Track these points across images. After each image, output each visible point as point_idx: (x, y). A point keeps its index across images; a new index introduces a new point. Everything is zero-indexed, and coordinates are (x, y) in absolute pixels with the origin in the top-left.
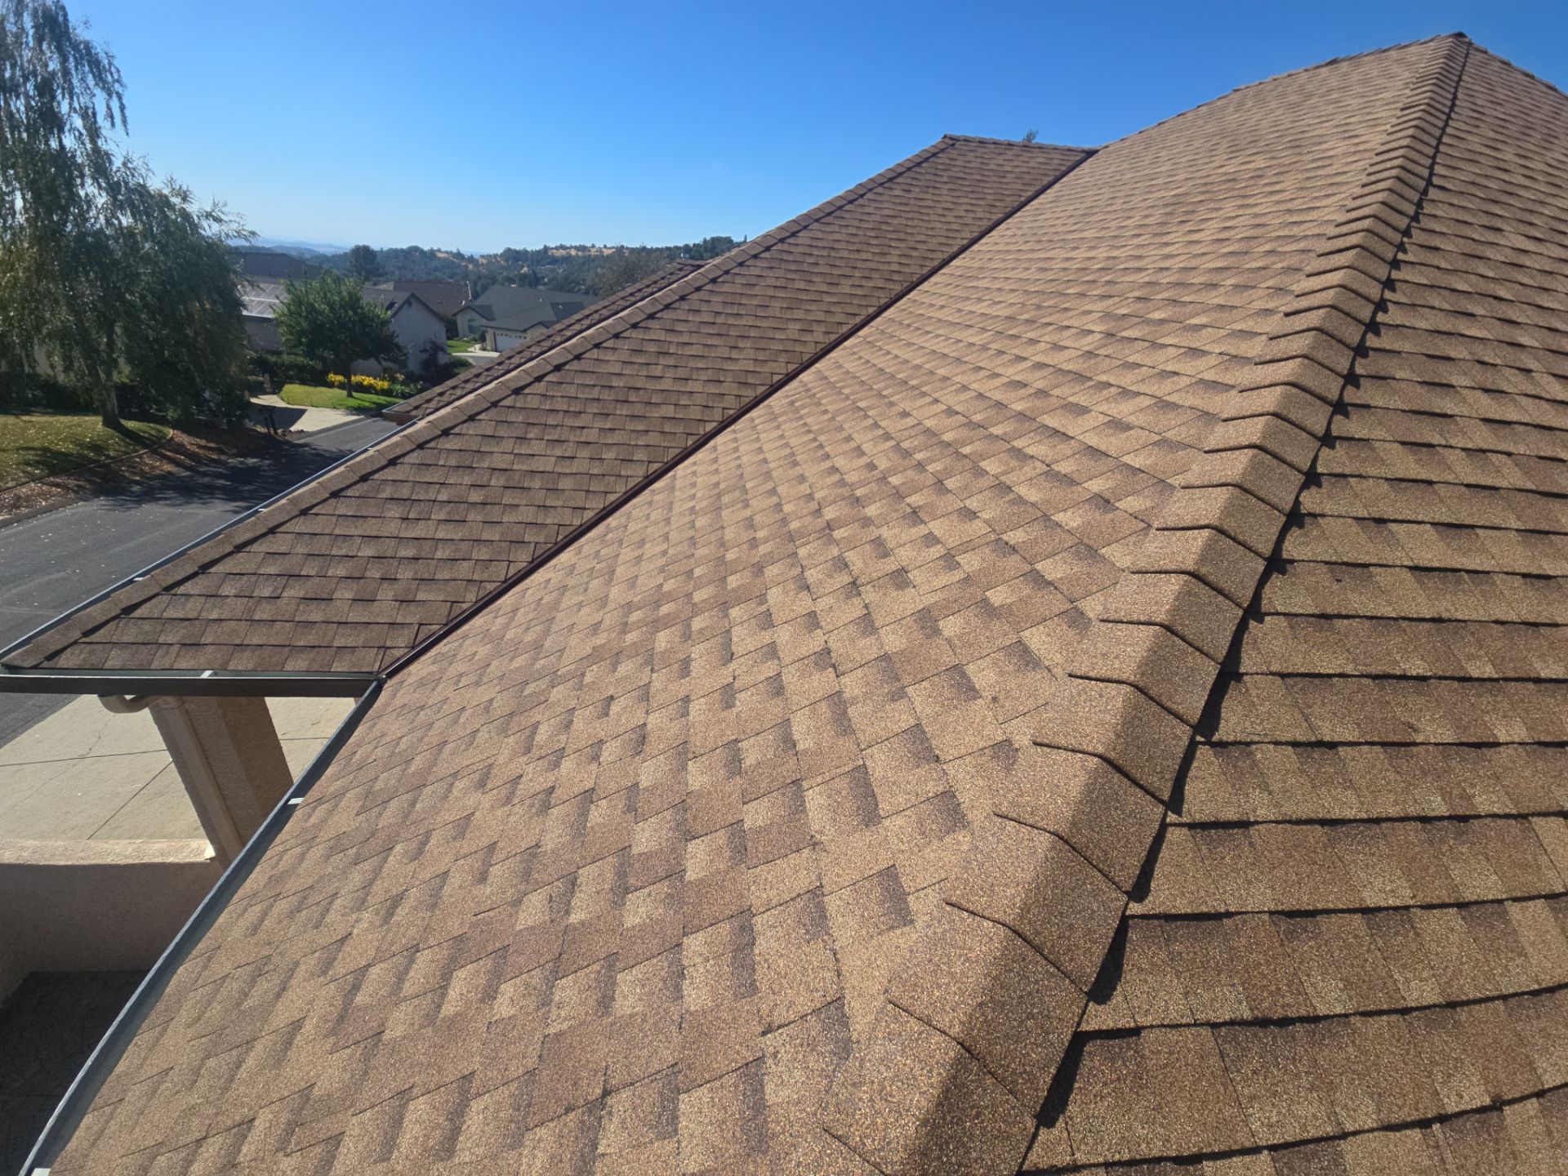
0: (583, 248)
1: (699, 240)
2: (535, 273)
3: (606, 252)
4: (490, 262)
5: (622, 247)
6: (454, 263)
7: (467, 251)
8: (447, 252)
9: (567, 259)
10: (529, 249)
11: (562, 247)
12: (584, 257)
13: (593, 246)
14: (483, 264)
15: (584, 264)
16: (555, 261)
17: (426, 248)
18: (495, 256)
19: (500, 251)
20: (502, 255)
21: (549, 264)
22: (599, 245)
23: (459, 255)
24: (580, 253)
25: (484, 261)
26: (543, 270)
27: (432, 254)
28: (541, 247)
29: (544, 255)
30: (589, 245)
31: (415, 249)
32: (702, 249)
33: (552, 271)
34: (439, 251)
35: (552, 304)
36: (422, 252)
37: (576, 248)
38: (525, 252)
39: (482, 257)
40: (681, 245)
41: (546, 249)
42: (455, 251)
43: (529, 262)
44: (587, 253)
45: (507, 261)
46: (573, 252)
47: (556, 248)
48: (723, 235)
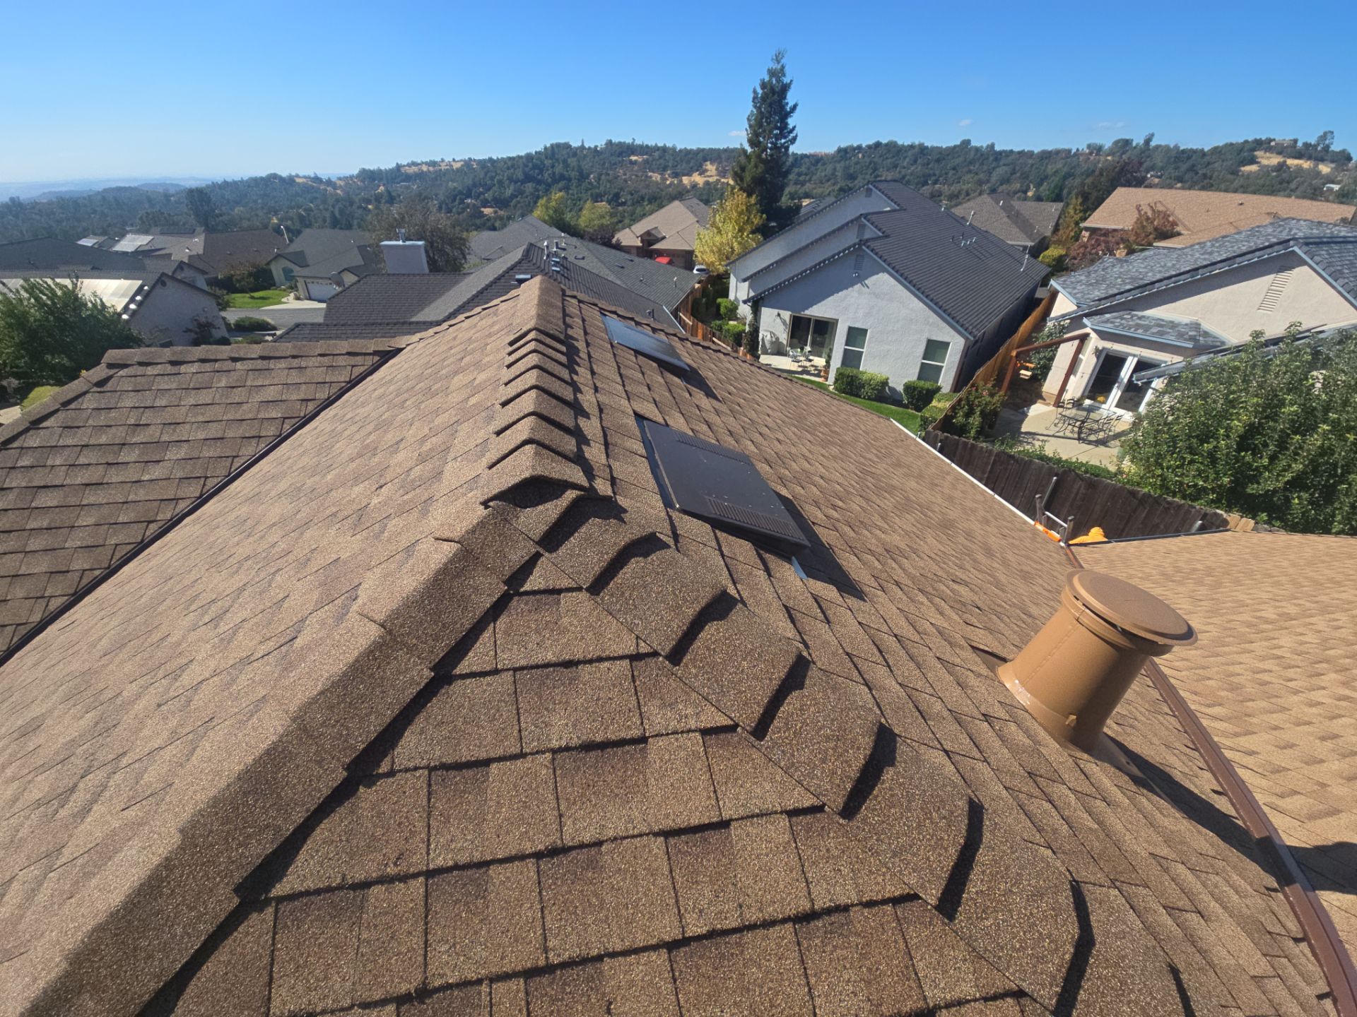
0: (433, 164)
1: (540, 148)
2: (389, 193)
3: (456, 166)
4: (347, 184)
5: (470, 159)
6: (313, 187)
7: (324, 173)
8: (305, 177)
9: (420, 176)
10: (383, 168)
11: (414, 164)
12: (436, 172)
13: (443, 160)
14: (341, 187)
15: (436, 179)
16: (408, 178)
17: (284, 174)
18: (352, 177)
19: (355, 172)
20: (358, 176)
21: (404, 181)
22: (448, 159)
23: (317, 179)
24: (431, 169)
25: (342, 183)
26: (399, 187)
27: (290, 181)
28: (394, 165)
29: (397, 174)
30: (438, 159)
31: (275, 176)
32: (543, 157)
33: (407, 188)
34: (297, 176)
35: (358, 247)
36: (281, 179)
37: (426, 163)
38: (380, 171)
39: (340, 179)
40: (522, 154)
41: (399, 167)
42: (312, 176)
43: (385, 182)
44: (438, 168)
45: (363, 181)
46: (425, 168)
47: (408, 165)
48: (562, 141)
